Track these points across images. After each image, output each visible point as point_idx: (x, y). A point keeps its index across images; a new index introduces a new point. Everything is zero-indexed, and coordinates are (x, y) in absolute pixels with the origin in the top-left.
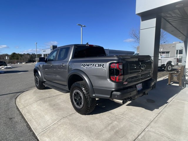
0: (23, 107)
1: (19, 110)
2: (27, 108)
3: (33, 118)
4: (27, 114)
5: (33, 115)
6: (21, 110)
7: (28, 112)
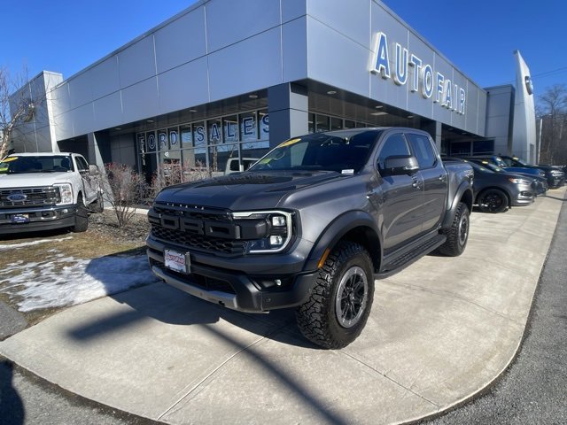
0: (510, 323)
1: (529, 325)
2: (505, 312)
3: (520, 291)
4: (521, 302)
5: (514, 293)
6: (524, 322)
7: (514, 303)
